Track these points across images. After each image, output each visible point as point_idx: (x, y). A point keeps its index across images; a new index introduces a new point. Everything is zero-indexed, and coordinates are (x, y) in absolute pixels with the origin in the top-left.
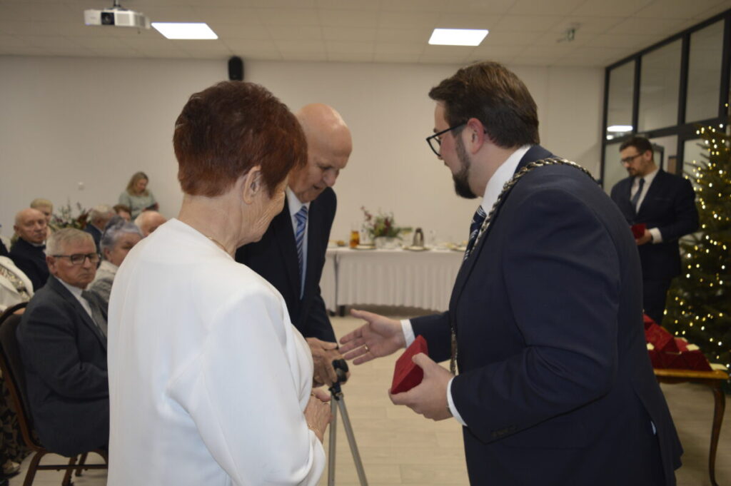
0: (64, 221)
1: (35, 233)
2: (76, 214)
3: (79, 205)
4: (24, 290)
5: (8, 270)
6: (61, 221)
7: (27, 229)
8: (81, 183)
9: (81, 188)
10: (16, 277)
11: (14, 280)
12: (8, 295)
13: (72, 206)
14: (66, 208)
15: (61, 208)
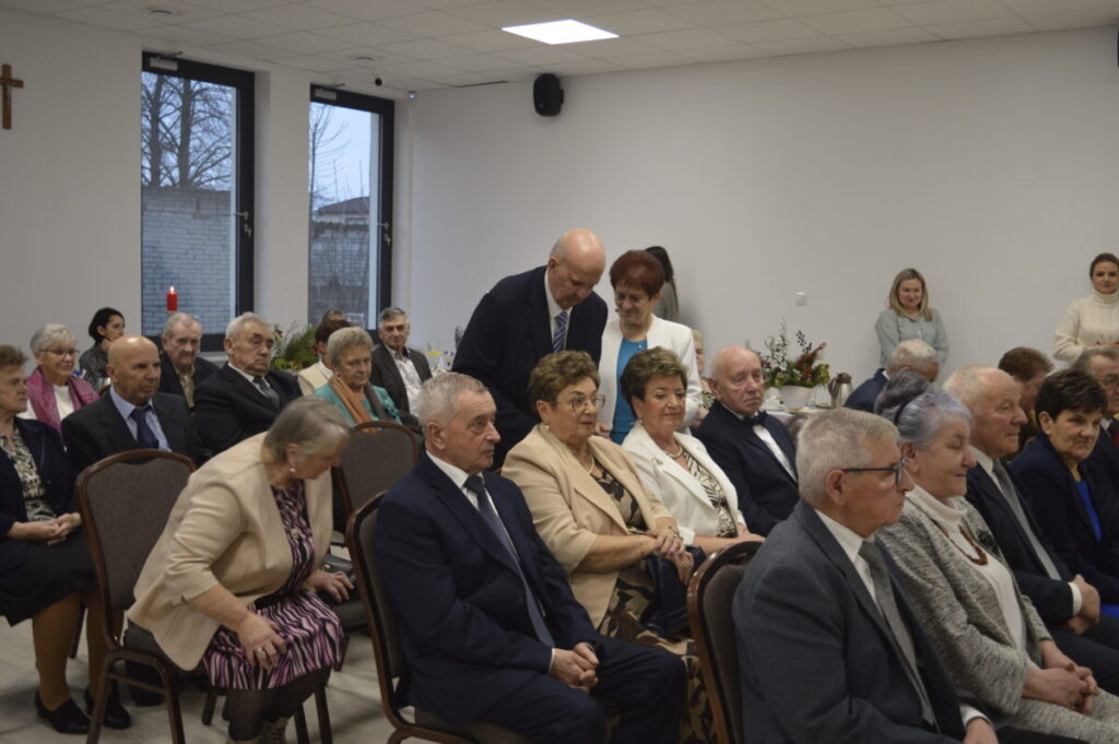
0: (774, 365)
1: (747, 396)
2: (794, 353)
3: (801, 336)
4: (724, 503)
5: (698, 463)
6: (768, 366)
7: (733, 386)
8: (801, 293)
9: (801, 303)
10: (711, 477)
11: (707, 483)
12: (698, 510)
13: (788, 338)
14: (778, 340)
15: (769, 341)
